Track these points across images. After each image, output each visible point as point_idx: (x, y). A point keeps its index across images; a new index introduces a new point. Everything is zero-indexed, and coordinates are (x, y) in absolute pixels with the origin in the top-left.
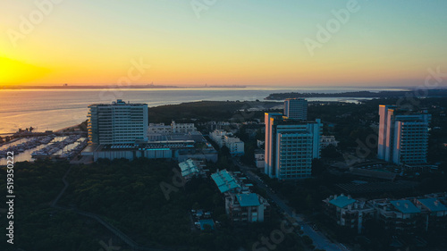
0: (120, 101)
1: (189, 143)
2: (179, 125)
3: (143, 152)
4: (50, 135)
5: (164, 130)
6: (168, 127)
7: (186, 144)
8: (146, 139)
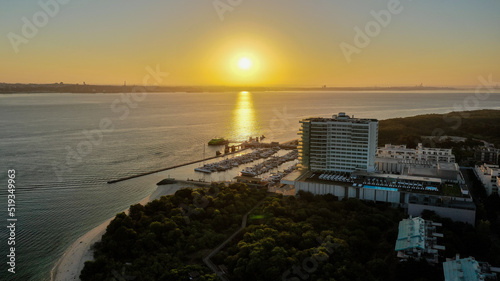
0: (342, 115)
1: (433, 184)
2: (427, 150)
3: (358, 189)
4: (275, 147)
5: (405, 155)
6: (412, 150)
7: (426, 184)
8: (370, 168)
